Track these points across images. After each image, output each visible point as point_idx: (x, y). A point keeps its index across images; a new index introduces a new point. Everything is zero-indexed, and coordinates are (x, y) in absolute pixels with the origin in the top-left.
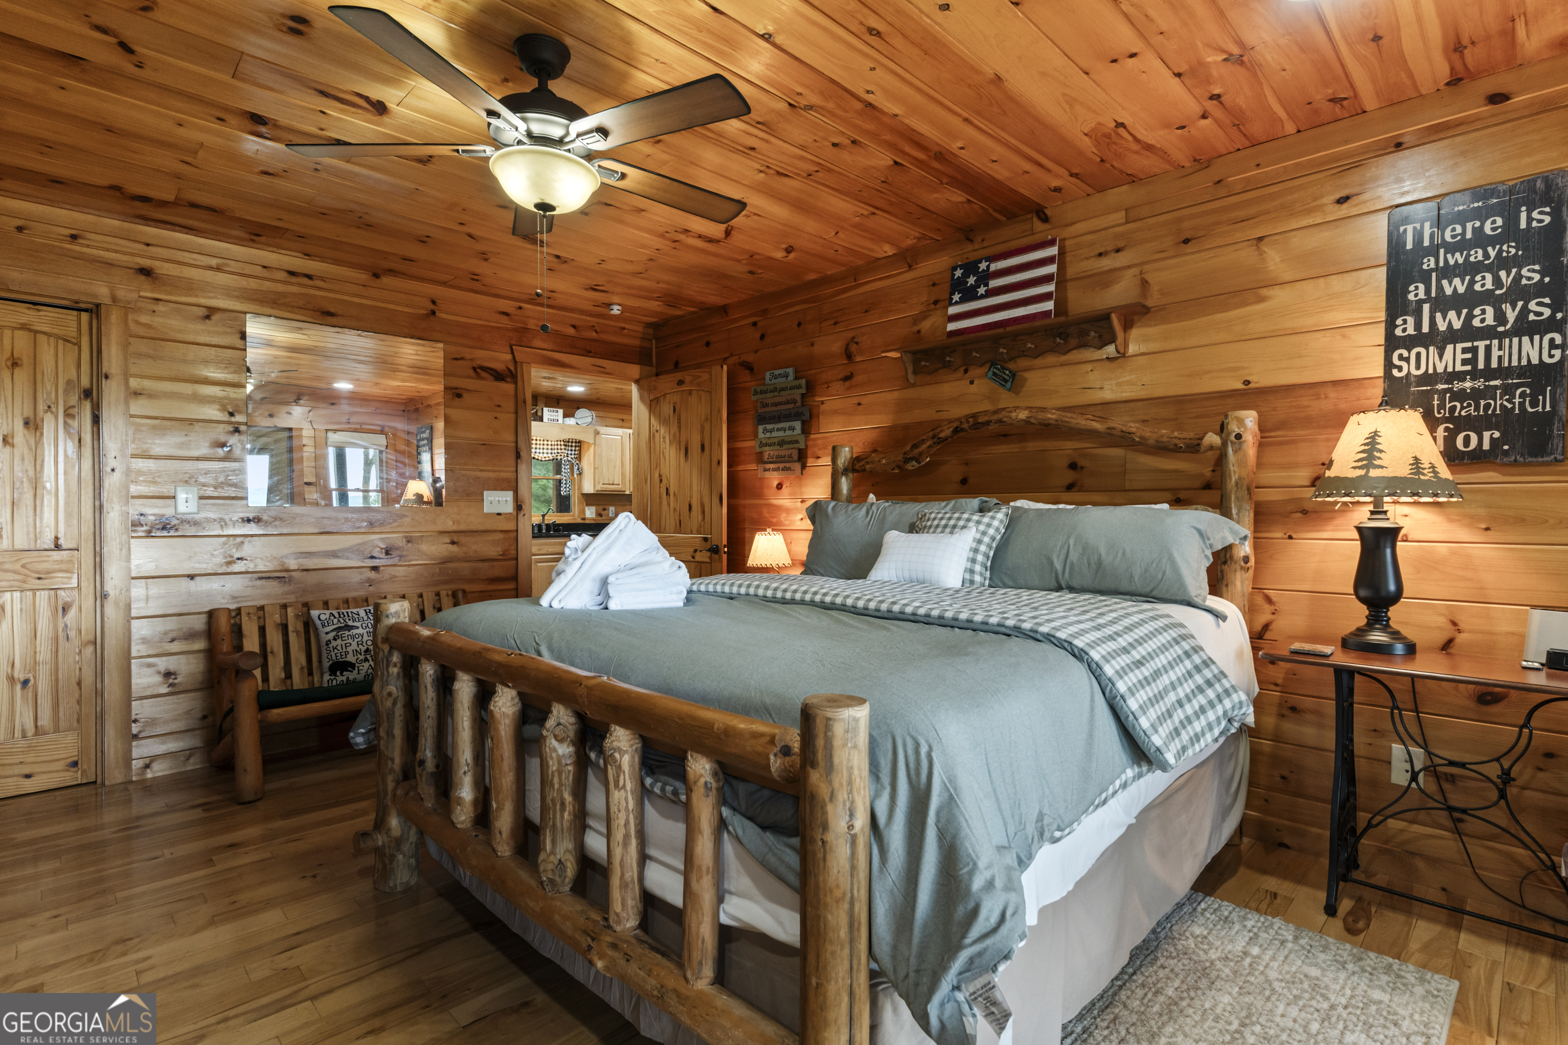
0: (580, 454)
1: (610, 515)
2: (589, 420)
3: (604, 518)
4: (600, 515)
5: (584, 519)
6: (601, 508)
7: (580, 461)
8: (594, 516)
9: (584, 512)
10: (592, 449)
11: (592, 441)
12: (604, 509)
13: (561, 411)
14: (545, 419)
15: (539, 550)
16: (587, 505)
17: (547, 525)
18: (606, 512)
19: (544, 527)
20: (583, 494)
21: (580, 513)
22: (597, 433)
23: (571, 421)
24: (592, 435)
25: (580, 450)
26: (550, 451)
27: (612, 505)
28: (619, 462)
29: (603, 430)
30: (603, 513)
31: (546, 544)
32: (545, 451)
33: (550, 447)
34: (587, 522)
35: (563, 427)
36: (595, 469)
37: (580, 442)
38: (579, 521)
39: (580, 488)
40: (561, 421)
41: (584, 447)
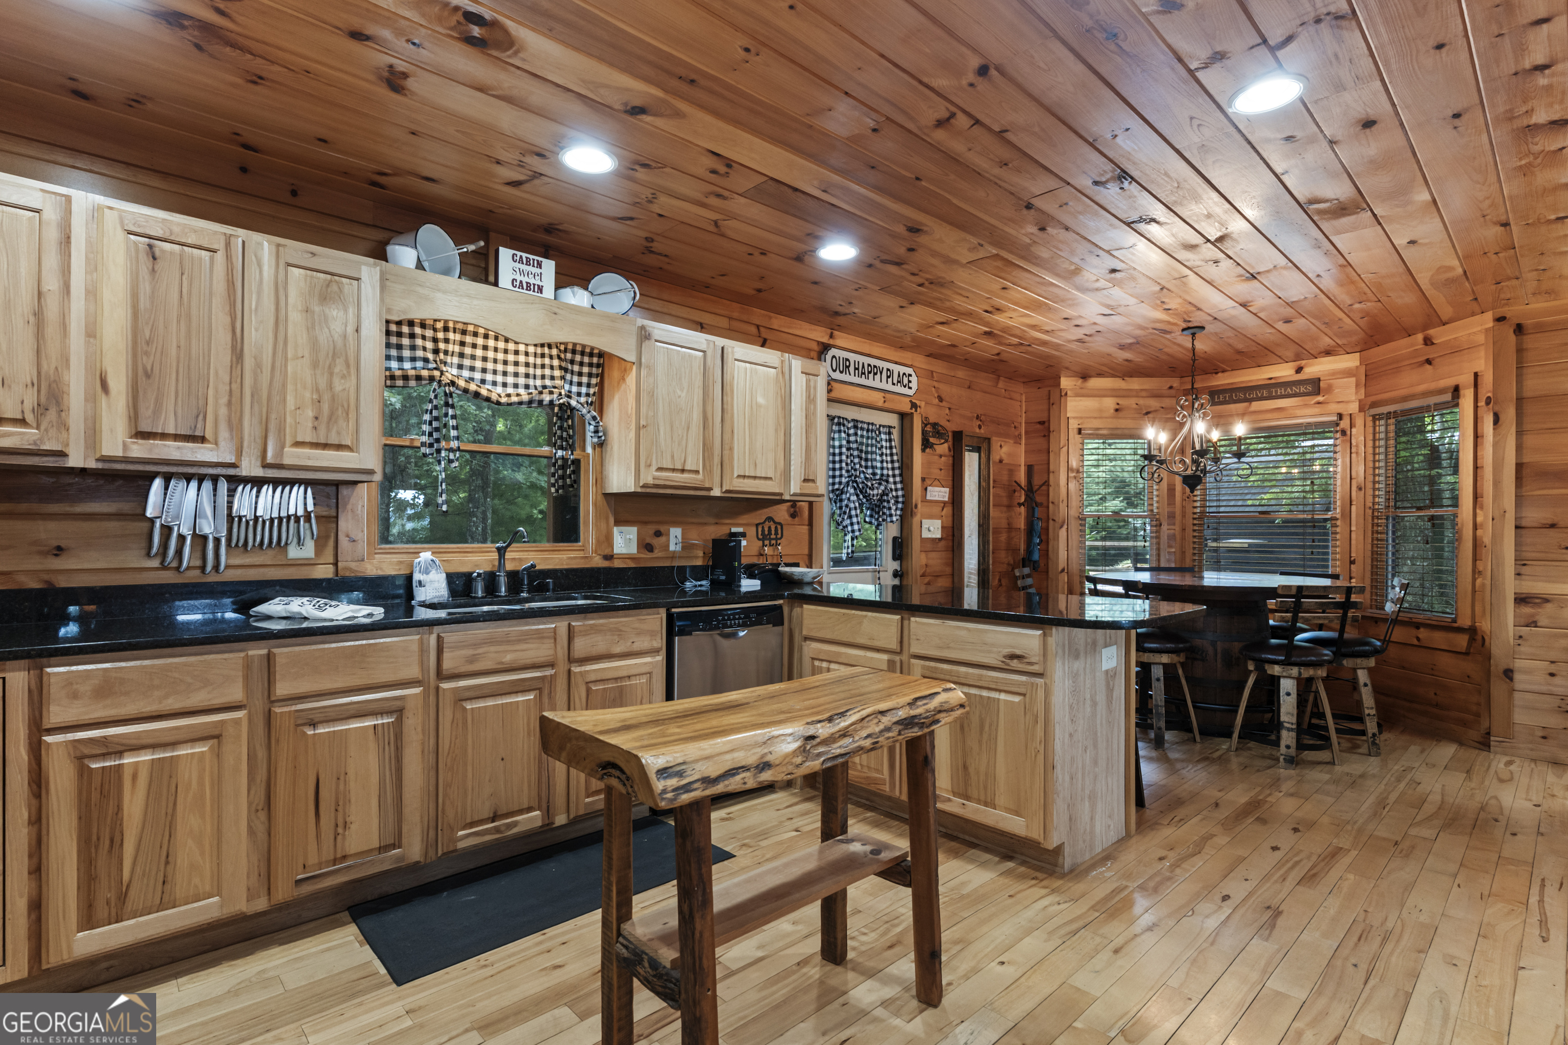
0: (601, 394)
1: (672, 548)
2: (626, 304)
3: (657, 553)
4: (649, 548)
5: (609, 557)
6: (651, 529)
7: (601, 412)
8: (633, 549)
9: (608, 540)
10: (631, 379)
11: (632, 357)
12: (658, 534)
13: (549, 266)
14: (505, 279)
15: (471, 660)
16: (618, 523)
17: (513, 576)
18: (662, 539)
19: (503, 580)
20: (607, 496)
21: (599, 542)
22: (644, 336)
23: (576, 297)
24: (632, 341)
25: (601, 385)
26: (522, 381)
27: (676, 524)
28: (697, 416)
29: (661, 330)
30: (656, 542)
31: (491, 641)
32: (510, 380)
33: (522, 370)
34: (617, 564)
35: (556, 310)
36: (639, 428)
37: (601, 355)
38: (598, 562)
39: (600, 479)
40: (549, 292)
41: (613, 374)
